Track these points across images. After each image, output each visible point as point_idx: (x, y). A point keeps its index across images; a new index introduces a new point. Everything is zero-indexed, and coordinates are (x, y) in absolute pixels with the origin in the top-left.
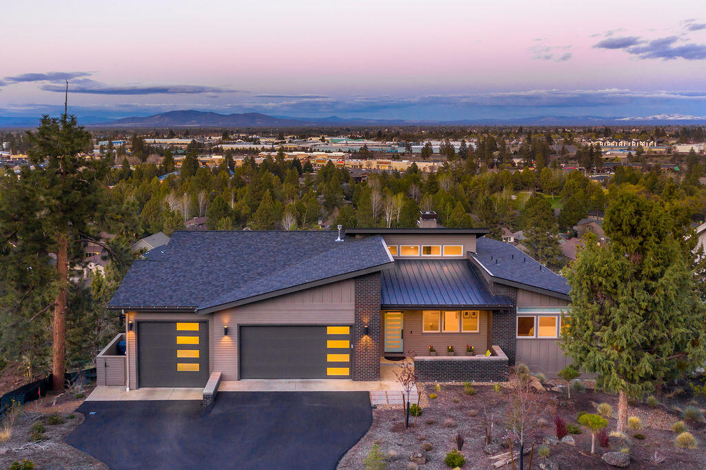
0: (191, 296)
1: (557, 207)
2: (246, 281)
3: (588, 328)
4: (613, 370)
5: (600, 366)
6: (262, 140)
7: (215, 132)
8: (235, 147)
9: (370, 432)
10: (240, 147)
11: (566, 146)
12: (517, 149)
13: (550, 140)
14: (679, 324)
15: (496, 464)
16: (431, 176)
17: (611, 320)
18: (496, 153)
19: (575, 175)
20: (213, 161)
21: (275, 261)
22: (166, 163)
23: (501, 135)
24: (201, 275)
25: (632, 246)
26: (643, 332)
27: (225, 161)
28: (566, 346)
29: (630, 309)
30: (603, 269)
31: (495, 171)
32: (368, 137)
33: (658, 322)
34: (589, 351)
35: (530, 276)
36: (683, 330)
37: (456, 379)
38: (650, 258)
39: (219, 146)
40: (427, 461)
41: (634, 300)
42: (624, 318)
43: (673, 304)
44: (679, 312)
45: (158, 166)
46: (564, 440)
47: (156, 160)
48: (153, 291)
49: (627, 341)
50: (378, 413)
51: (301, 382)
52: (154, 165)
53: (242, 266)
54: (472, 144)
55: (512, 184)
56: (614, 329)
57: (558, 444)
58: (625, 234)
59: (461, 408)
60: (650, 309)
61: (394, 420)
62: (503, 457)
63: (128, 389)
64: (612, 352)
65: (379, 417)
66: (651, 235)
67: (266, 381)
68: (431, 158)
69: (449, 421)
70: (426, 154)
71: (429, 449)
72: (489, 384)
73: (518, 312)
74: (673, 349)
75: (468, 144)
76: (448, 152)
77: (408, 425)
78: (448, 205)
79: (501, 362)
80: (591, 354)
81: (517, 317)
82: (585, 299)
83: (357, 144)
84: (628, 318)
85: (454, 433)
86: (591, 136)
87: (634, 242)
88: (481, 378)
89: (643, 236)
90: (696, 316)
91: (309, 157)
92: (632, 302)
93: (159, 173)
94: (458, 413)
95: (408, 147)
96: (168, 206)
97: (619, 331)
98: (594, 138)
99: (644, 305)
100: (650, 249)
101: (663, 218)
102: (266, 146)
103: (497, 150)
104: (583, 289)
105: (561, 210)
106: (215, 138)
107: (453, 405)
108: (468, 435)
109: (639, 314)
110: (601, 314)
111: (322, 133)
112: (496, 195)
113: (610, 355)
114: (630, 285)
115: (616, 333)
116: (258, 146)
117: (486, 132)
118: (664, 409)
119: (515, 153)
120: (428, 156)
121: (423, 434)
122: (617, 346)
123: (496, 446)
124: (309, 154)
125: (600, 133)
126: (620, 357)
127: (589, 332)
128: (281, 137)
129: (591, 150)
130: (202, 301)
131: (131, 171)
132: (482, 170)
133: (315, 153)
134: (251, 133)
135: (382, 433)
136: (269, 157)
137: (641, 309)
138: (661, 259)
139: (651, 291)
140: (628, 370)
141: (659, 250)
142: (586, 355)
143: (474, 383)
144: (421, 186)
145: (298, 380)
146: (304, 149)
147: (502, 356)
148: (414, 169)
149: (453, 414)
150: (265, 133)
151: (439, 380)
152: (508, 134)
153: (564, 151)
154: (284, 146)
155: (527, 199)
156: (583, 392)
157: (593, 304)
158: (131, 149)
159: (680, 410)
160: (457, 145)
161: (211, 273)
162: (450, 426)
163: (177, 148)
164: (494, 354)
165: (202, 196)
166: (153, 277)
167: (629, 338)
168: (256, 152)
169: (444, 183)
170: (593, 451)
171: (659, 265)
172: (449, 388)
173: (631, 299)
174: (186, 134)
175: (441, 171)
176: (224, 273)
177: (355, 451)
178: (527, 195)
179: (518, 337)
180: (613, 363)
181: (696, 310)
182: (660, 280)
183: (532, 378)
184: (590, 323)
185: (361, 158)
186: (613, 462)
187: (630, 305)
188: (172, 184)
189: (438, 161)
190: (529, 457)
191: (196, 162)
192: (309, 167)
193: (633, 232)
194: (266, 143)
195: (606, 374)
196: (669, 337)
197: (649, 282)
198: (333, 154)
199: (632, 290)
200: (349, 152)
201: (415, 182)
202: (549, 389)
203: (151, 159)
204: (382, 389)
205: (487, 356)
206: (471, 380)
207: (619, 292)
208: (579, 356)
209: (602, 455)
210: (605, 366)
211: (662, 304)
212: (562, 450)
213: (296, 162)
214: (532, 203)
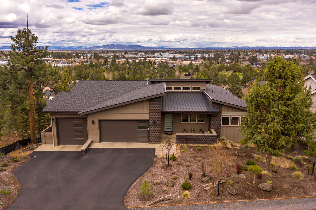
0: (79, 107)
1: (241, 77)
2: (104, 101)
3: (254, 123)
4: (266, 144)
5: (259, 141)
6: (139, 54)
7: (123, 51)
8: (129, 56)
9: (151, 169)
10: (131, 56)
11: (245, 56)
12: (228, 57)
13: (239, 54)
14: (300, 122)
15: (206, 188)
16: (197, 66)
17: (266, 120)
18: (220, 59)
19: (247, 66)
20: (122, 61)
21: (118, 93)
22: (105, 62)
23: (222, 52)
24: (85, 98)
25: (279, 84)
26: (282, 126)
27: (126, 61)
28: (243, 131)
29: (276, 115)
30: (264, 95)
31: (220, 64)
32: (176, 53)
33: (290, 121)
34: (254, 134)
35: (228, 99)
36: (302, 125)
37: (194, 143)
38: (288, 89)
39: (124, 56)
40: (173, 185)
41: (279, 110)
42: (273, 119)
43: (298, 112)
44: (301, 116)
45: (102, 63)
46: (240, 176)
47: (102, 61)
48: (63, 105)
49: (274, 130)
50: (156, 158)
51: (127, 144)
52: (101, 62)
53: (104, 95)
54: (212, 55)
55: (225, 69)
56: (268, 124)
57: (237, 178)
58: (276, 78)
59: (194, 157)
60: (286, 115)
61: (163, 162)
62: (210, 185)
63: (54, 146)
64: (266, 135)
65: (156, 161)
66: (289, 78)
67: (111, 143)
68: (197, 60)
69: (188, 163)
70: (196, 58)
71: (175, 178)
72: (208, 145)
73: (222, 115)
74: (296, 134)
75: (210, 55)
76: (203, 58)
77: (168, 165)
78: (202, 76)
79: (214, 136)
80: (255, 136)
81: (222, 117)
82: (253, 110)
83: (172, 55)
84: (275, 119)
85: (189, 170)
86: (254, 53)
87: (280, 82)
88: (205, 143)
89: (285, 79)
90: (309, 118)
91: (155, 60)
92: (278, 111)
93: (103, 65)
94: (192, 159)
95: (190, 56)
96: (104, 76)
97: (270, 125)
98: (255, 53)
99: (284, 113)
100: (288, 85)
101: (296, 69)
102: (140, 56)
103: (221, 57)
104: (252, 105)
105: (242, 78)
106: (123, 53)
107: (191, 155)
108: (195, 171)
109: (280, 117)
110: (261, 117)
111: (160, 52)
112: (219, 73)
113: (265, 137)
114: (277, 103)
115: (268, 126)
116: (137, 56)
117: (217, 51)
118: (285, 157)
119: (227, 58)
120: (196, 60)
121: (174, 170)
122: (268, 133)
123: (207, 178)
124: (155, 59)
125: (257, 51)
126: (270, 138)
127: (255, 125)
128: (146, 53)
129: (254, 57)
130: (83, 109)
131: (93, 64)
132: (215, 64)
133: (157, 59)
134: (135, 52)
135: (156, 169)
136: (141, 59)
137: (282, 114)
138: (294, 90)
139: (288, 106)
140: (273, 144)
141: (293, 85)
142: (253, 136)
143: (201, 145)
144: (193, 69)
145: (125, 143)
146: (153, 57)
147: (215, 134)
148: (191, 64)
149: (190, 160)
150: (140, 52)
151: (186, 144)
152: (225, 52)
153: (244, 58)
154: (147, 56)
155: (230, 74)
156: (249, 149)
157: (257, 112)
158: (94, 57)
159: (292, 157)
160: (207, 56)
161: (90, 97)
162: (188, 166)
163: (109, 57)
164: (211, 132)
165: (116, 73)
166: (65, 99)
167: (275, 129)
168: (137, 58)
169: (201, 69)
170: (254, 182)
171: (292, 93)
172: (190, 147)
173: (277, 110)
174: (113, 52)
175: (201, 64)
176: (95, 97)
177: (141, 179)
178: (231, 72)
179: (222, 125)
180: (266, 140)
181: (309, 115)
182: (293, 101)
183: (227, 143)
184: (255, 121)
185: (173, 60)
186: (264, 189)
187: (276, 113)
188: (107, 69)
189: (200, 61)
190: (223, 185)
191: (115, 61)
192: (155, 63)
193: (280, 77)
194: (140, 55)
195: (262, 145)
196: (295, 128)
197: (287, 101)
198: (164, 59)
199: (278, 105)
200: (169, 58)
201: (191, 68)
202: (234, 148)
203: (101, 60)
204: (161, 147)
205: (208, 134)
206: (200, 144)
207: (271, 106)
208: (249, 136)
209: (258, 184)
210: (262, 142)
211: (293, 112)
212: (239, 182)
213: (150, 62)
214: (232, 75)
